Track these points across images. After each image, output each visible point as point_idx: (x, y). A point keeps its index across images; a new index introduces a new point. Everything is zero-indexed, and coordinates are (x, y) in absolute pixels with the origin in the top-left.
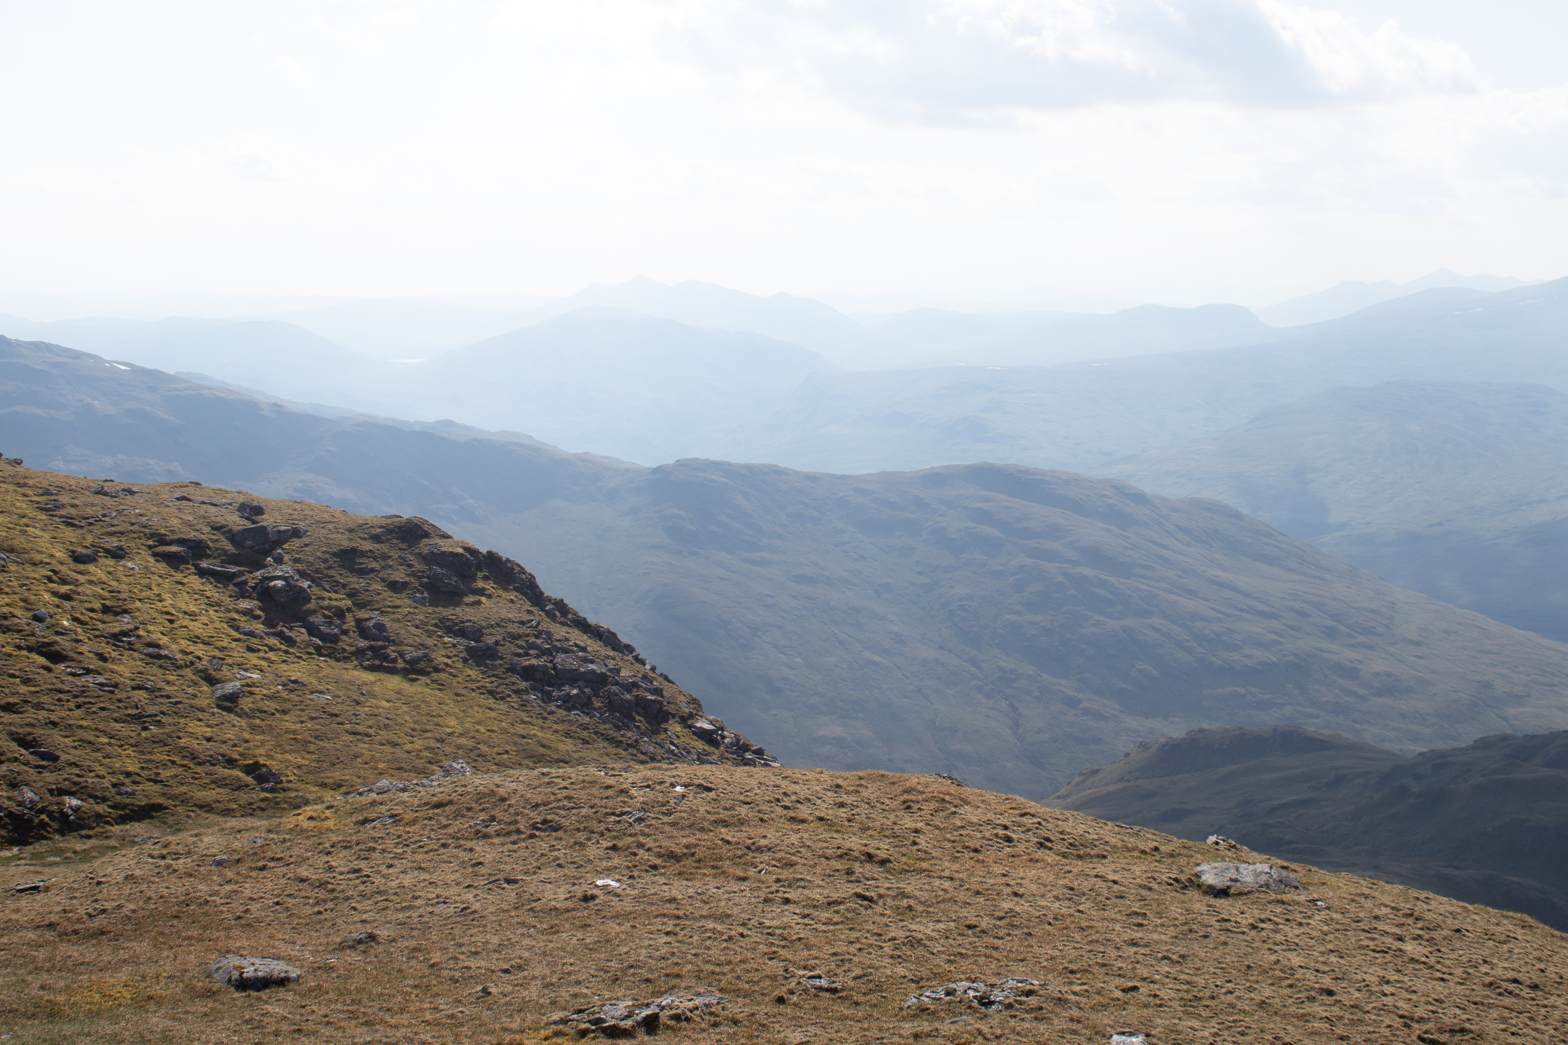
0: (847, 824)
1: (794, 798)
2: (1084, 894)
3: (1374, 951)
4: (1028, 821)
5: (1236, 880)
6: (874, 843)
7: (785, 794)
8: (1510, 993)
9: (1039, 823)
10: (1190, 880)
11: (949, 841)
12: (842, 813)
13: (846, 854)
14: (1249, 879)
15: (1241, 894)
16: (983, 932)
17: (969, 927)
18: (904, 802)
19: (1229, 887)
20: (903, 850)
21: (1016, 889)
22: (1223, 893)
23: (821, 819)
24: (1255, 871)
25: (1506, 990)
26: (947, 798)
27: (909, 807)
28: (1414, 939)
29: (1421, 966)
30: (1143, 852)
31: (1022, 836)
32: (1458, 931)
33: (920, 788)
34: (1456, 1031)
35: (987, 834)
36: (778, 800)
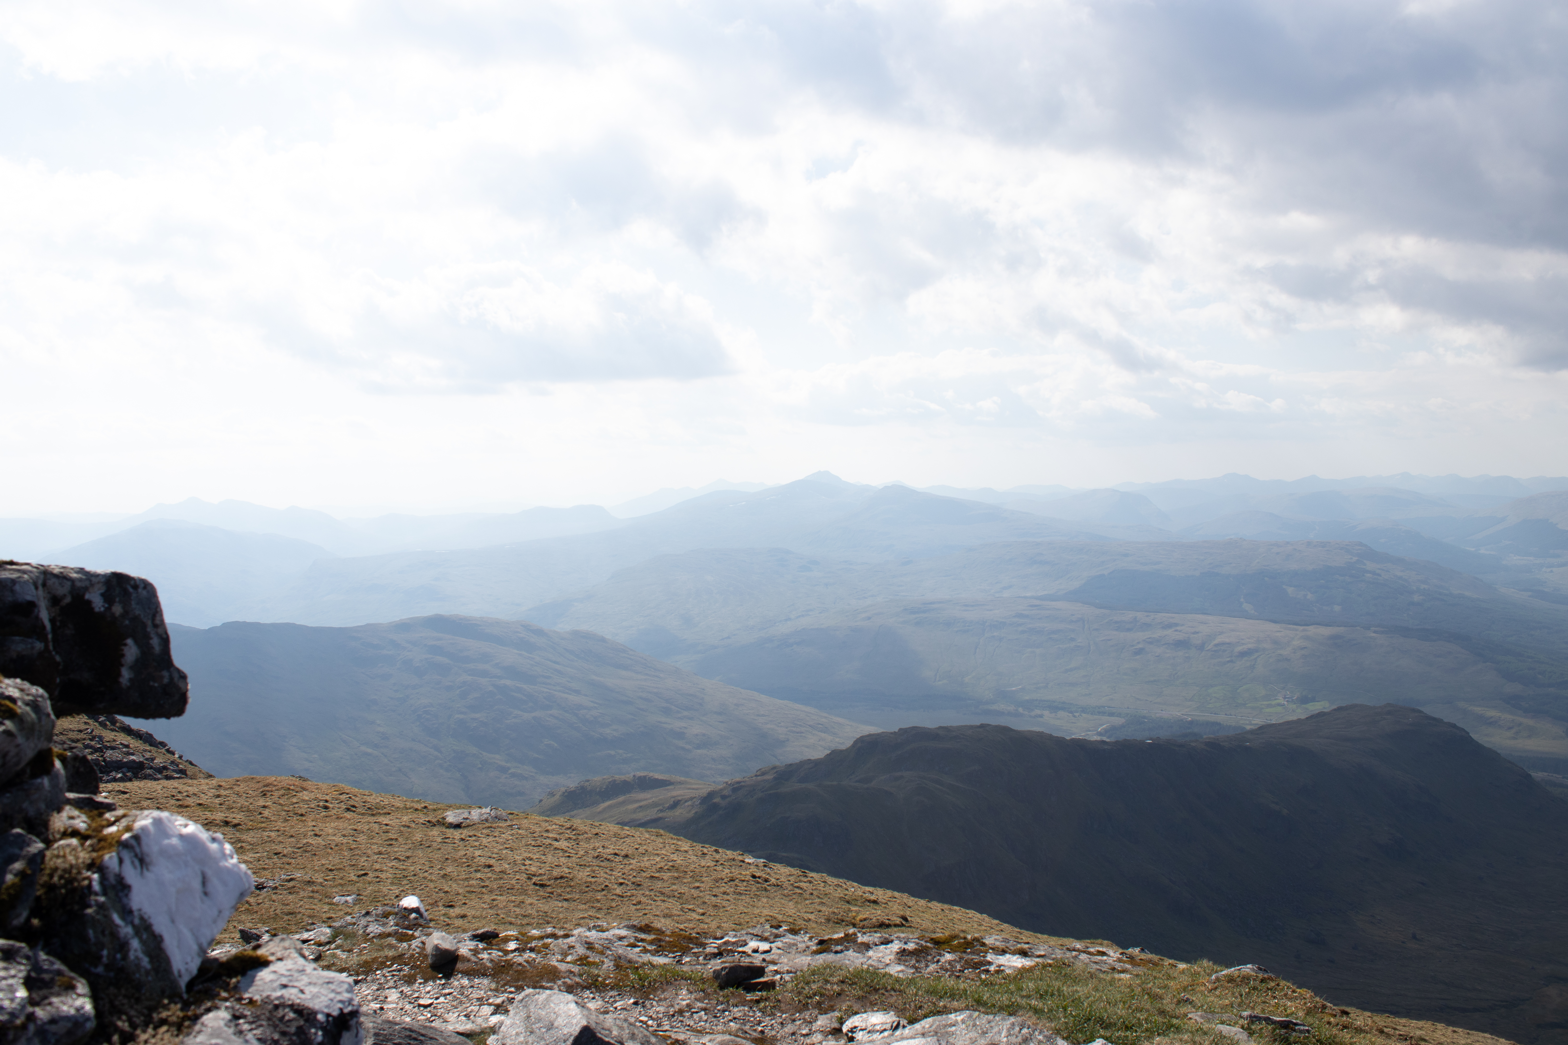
0: (218, 806)
1: (185, 794)
2: (363, 832)
3: (534, 846)
4: (343, 797)
5: (467, 819)
6: (232, 815)
7: (180, 792)
8: (608, 860)
9: (350, 797)
10: (438, 821)
11: (285, 811)
12: (217, 801)
13: (211, 822)
14: (475, 818)
15: (468, 826)
16: (284, 856)
17: (276, 854)
18: (262, 792)
19: (461, 823)
20: (252, 818)
21: (318, 833)
22: (458, 826)
23: (200, 804)
24: (480, 813)
25: (606, 859)
26: (292, 787)
27: (265, 795)
28: (566, 840)
29: (559, 851)
30: (416, 810)
31: (337, 805)
32: (597, 834)
33: (275, 783)
34: (558, 879)
35: (313, 806)
36: (173, 796)
